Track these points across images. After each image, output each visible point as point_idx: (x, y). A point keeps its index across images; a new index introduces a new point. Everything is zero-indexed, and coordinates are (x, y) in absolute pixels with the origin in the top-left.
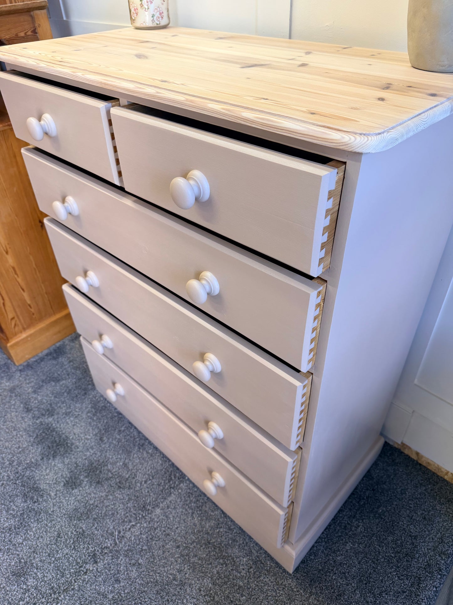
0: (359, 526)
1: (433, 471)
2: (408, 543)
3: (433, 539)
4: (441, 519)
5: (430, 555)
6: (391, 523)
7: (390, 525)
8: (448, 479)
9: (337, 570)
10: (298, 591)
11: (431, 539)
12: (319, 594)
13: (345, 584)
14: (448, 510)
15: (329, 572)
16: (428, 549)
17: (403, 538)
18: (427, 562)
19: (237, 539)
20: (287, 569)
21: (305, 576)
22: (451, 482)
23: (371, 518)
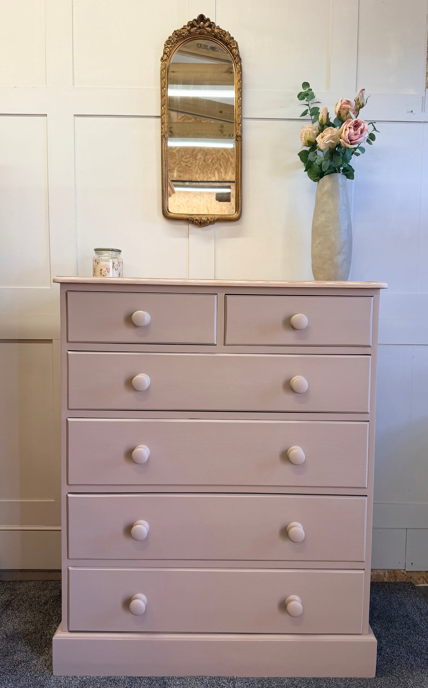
0: (376, 629)
1: (375, 581)
2: (408, 620)
3: (415, 611)
4: (407, 600)
5: (424, 619)
6: (388, 617)
7: (389, 618)
8: (387, 581)
9: (394, 656)
10: (390, 682)
11: (414, 611)
12: (402, 674)
13: (407, 660)
14: (404, 594)
15: (392, 661)
16: (419, 617)
17: (403, 620)
18: (426, 622)
19: (320, 685)
20: (370, 677)
21: (383, 673)
22: (390, 581)
23: (376, 621)
